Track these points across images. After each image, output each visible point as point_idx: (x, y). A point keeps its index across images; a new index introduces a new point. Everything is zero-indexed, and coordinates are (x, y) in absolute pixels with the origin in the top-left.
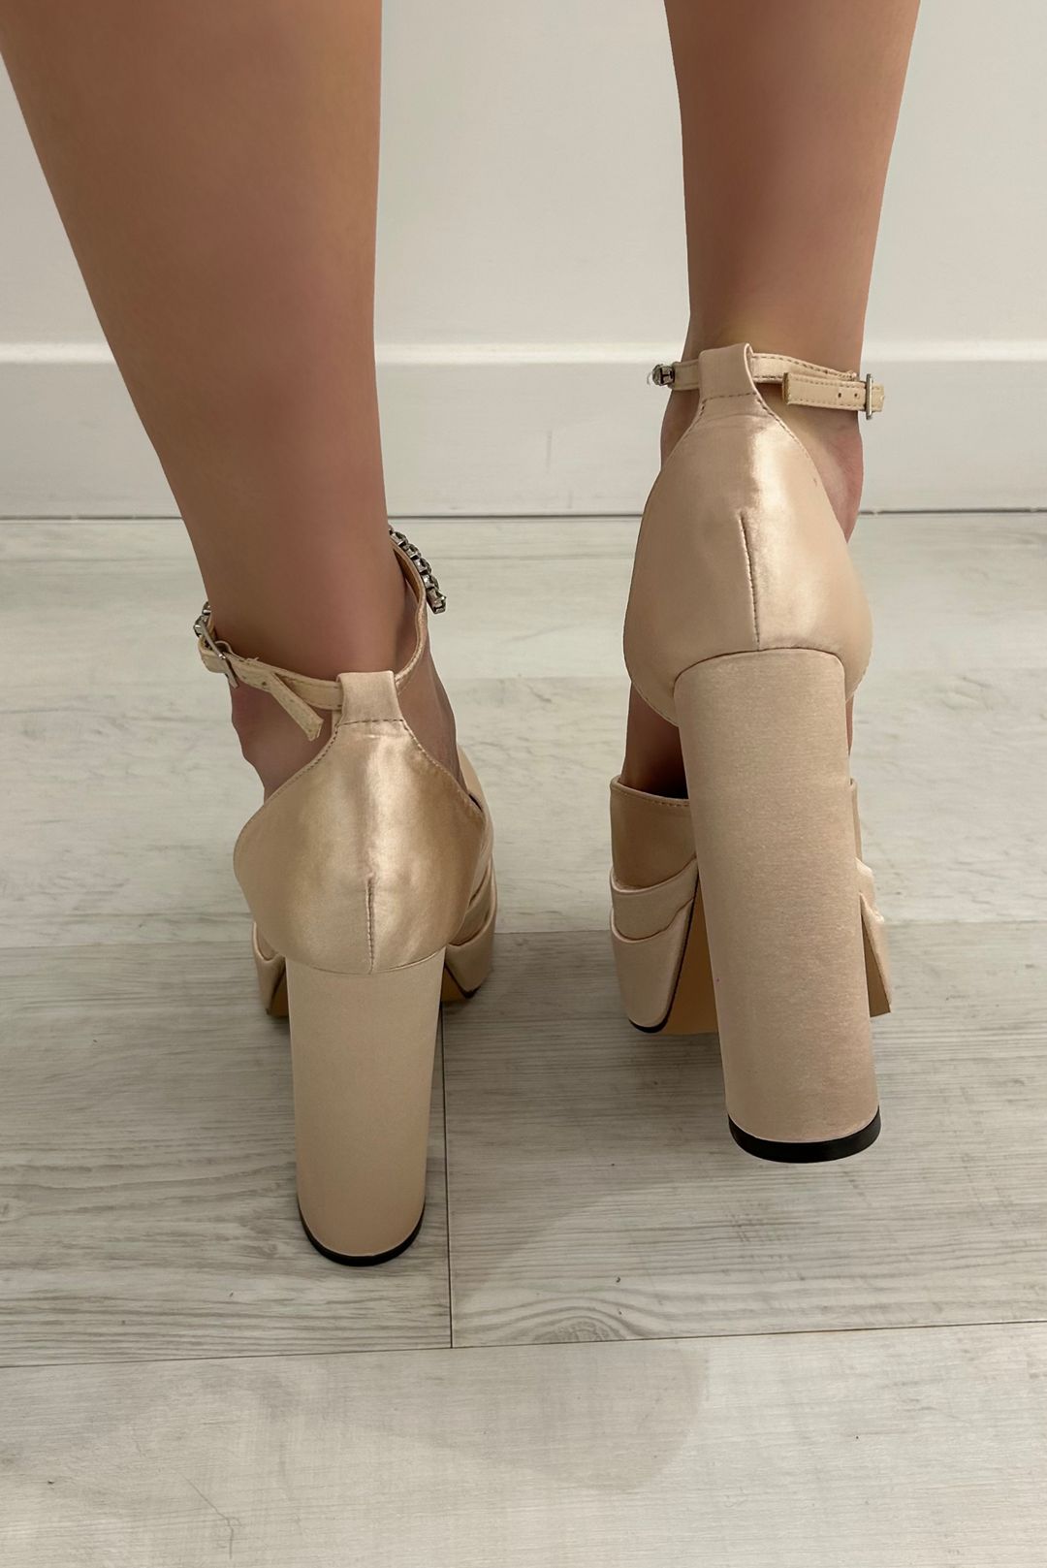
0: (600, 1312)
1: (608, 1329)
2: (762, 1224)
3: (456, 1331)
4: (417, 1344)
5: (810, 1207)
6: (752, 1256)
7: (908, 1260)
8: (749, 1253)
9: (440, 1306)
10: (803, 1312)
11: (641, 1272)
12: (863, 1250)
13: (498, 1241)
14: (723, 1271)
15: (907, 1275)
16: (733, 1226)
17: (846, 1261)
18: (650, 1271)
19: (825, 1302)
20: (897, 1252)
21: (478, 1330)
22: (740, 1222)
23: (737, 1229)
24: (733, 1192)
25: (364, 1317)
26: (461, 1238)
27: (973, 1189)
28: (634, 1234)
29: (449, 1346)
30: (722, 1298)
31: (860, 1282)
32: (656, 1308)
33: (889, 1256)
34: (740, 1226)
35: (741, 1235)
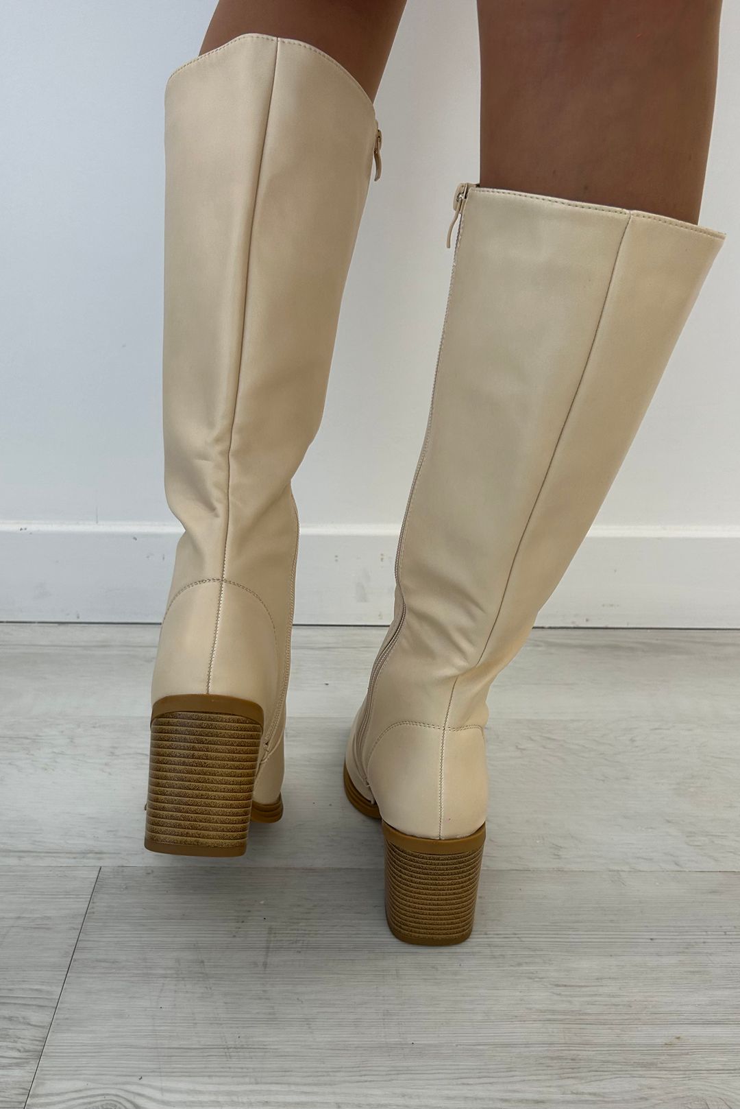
0: (122, 1097)
1: (124, 1108)
2: (243, 1048)
3: (29, 1105)
5: (277, 1039)
6: (230, 1068)
7: (329, 1075)
8: (228, 1065)
9: (24, 1089)
11: (159, 1074)
12: (302, 1068)
13: (77, 1051)
14: (209, 1076)
15: (325, 1084)
16: (224, 1048)
17: (288, 1073)
18: (162, 1074)
19: (265, 1098)
20: (323, 1070)
21: (42, 1105)
22: (229, 1046)
23: (226, 1050)
24: (231, 1027)
26: (54, 1048)
28: (159, 1050)
30: (200, 1092)
31: (293, 1088)
33: (317, 1072)
34: (228, 1048)
35: (228, 1054)
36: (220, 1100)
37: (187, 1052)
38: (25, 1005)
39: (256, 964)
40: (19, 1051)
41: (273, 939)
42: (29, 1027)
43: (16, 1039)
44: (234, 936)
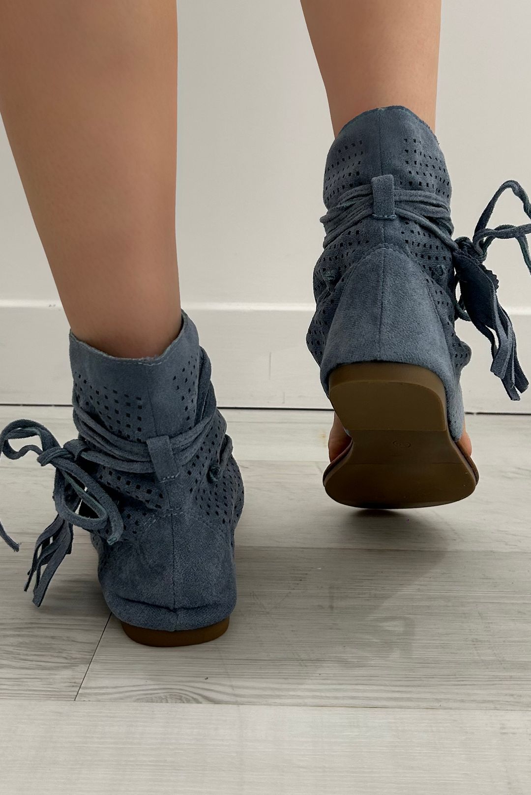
0: (187, 691)
1: (191, 698)
3: (80, 694)
4: (51, 697)
6: (307, 673)
8: (305, 672)
9: (75, 683)
10: (336, 698)
11: (227, 676)
12: (389, 675)
14: (284, 678)
15: (419, 686)
16: (298, 660)
18: (231, 676)
20: (414, 676)
21: (96, 694)
23: (300, 661)
25: (19, 685)
27: (478, 653)
28: (224, 660)
29: (74, 699)
31: (382, 688)
32: (229, 690)
34: (302, 660)
35: (302, 664)
36: (299, 694)
37: (256, 662)
38: (69, 629)
39: (321, 607)
40: (66, 658)
41: (336, 591)
42: (73, 643)
43: (61, 651)
44: (294, 589)
